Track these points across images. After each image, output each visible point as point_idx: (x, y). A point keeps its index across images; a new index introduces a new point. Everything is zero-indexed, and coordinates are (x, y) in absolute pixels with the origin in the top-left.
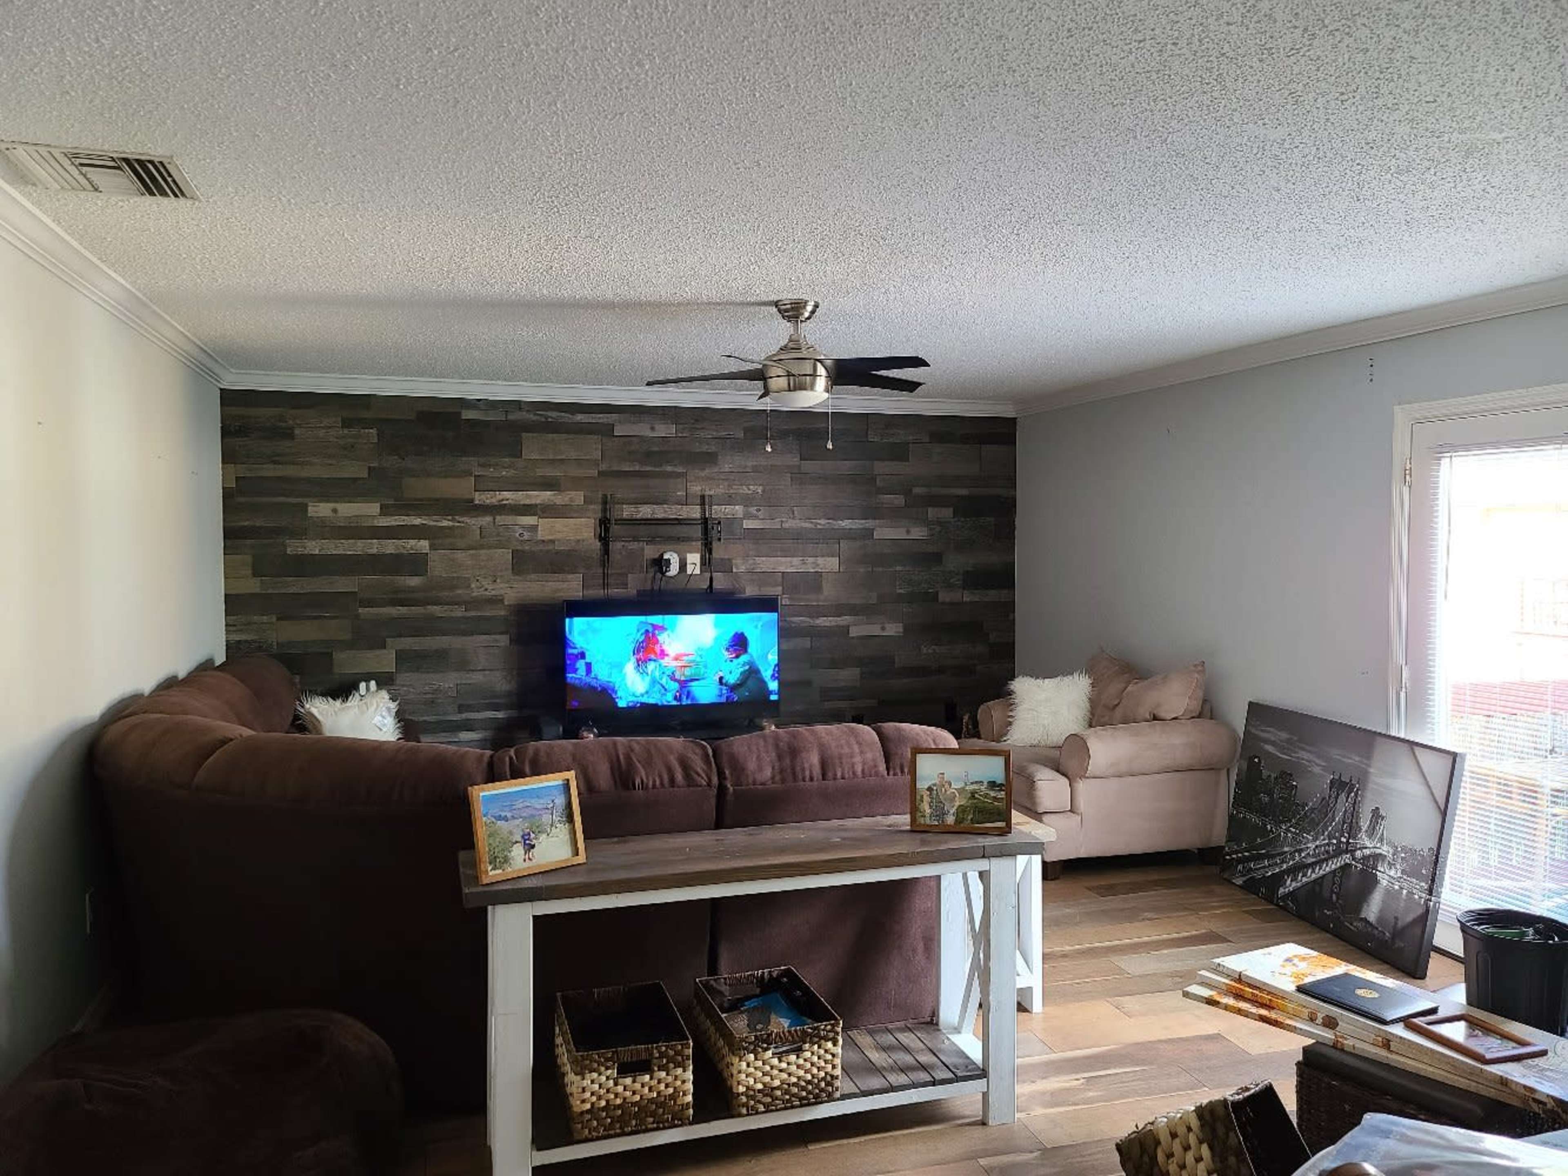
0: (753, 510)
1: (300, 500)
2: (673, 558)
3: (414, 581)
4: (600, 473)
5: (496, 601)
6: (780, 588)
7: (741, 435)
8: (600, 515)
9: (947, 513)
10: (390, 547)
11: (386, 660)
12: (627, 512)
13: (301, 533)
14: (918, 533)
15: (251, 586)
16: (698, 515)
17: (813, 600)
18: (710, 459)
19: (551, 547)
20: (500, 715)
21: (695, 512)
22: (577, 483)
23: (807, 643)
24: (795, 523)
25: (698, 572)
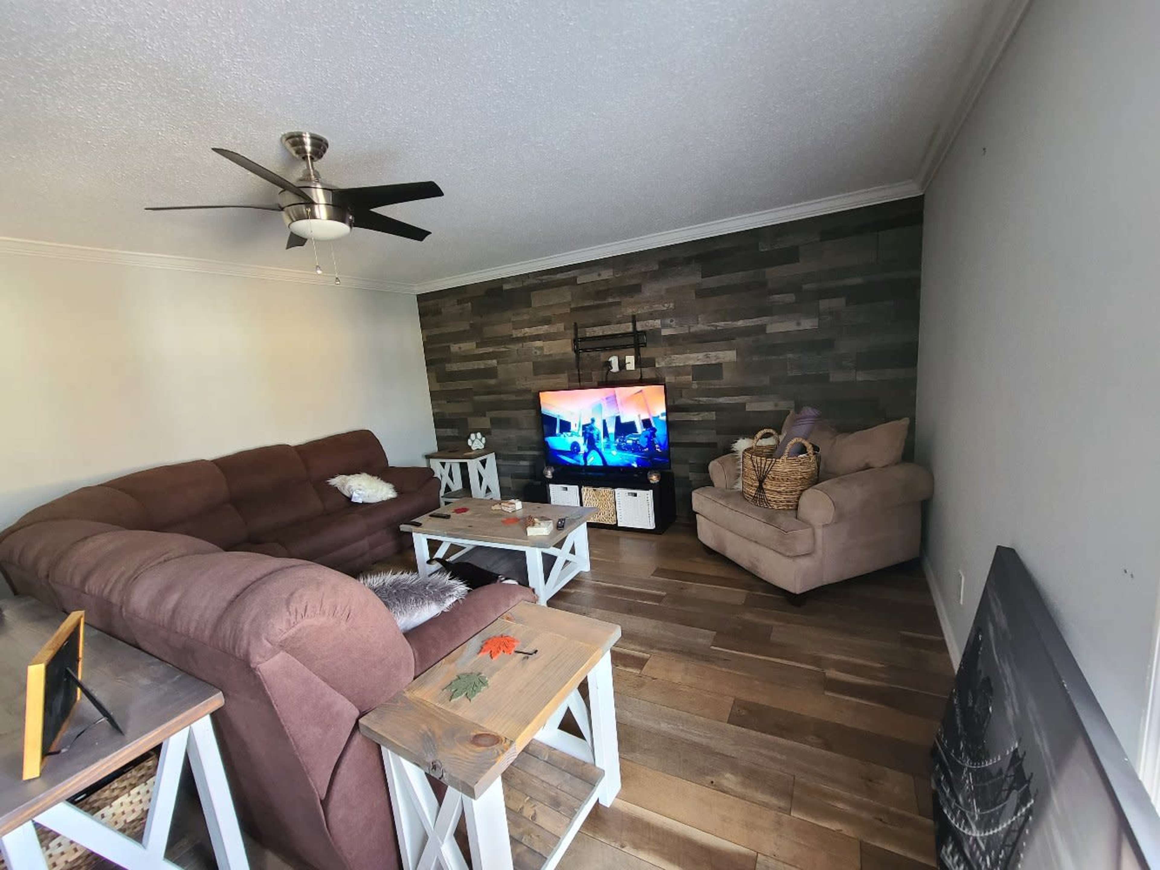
0: (668, 321)
1: (448, 344)
2: (614, 360)
3: (492, 382)
4: (572, 310)
6: (691, 377)
7: (656, 267)
8: (573, 337)
10: (481, 365)
11: (485, 422)
12: (590, 332)
13: (449, 361)
14: (810, 323)
15: (437, 387)
16: (631, 330)
17: (715, 384)
18: (636, 289)
19: (551, 358)
22: (561, 318)
23: (712, 416)
24: (701, 327)
25: (633, 368)
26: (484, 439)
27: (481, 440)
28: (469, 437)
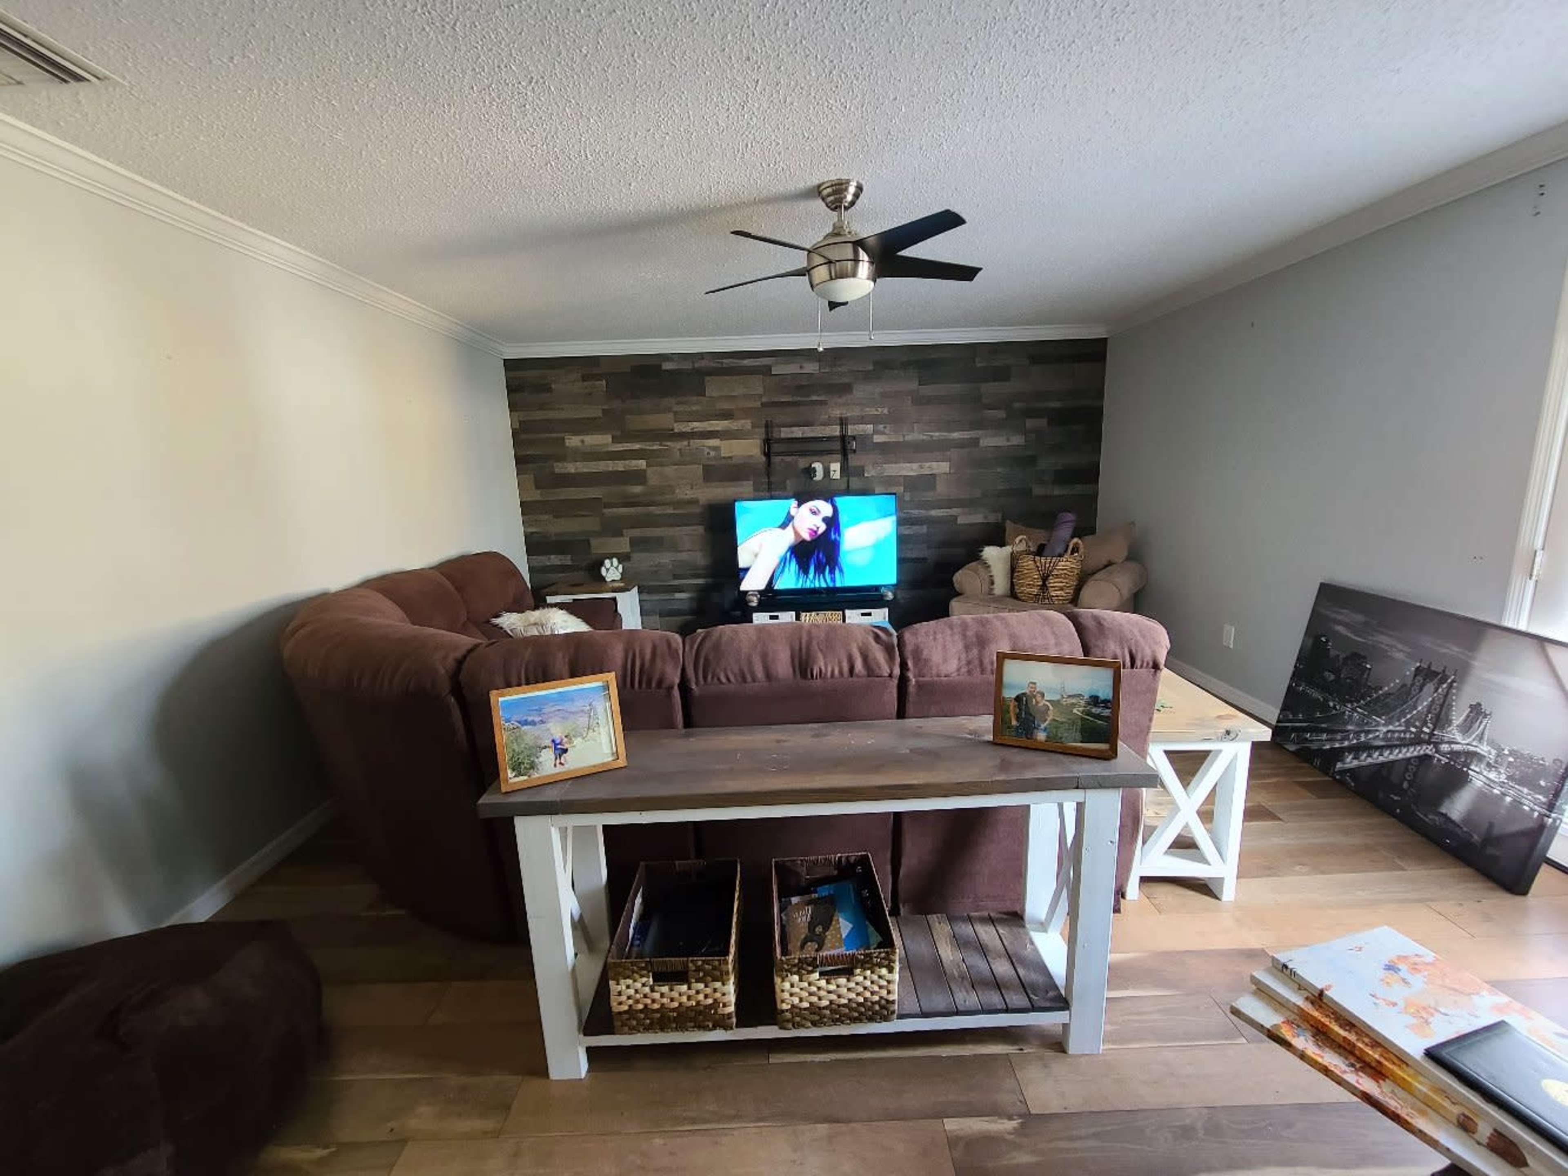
0: (881, 427)
1: (559, 435)
2: (818, 466)
3: (637, 489)
4: (764, 405)
5: (693, 502)
6: (903, 488)
7: (871, 368)
8: (763, 436)
9: (1043, 422)
10: (620, 466)
11: (623, 545)
12: (785, 433)
13: (562, 458)
14: (1017, 440)
15: (536, 495)
16: (838, 433)
17: (929, 496)
18: (846, 388)
19: (729, 461)
20: (700, 581)
21: (836, 431)
22: (746, 413)
23: (924, 529)
24: (914, 436)
25: (838, 477)
26: (621, 567)
27: (617, 568)
28: (602, 564)
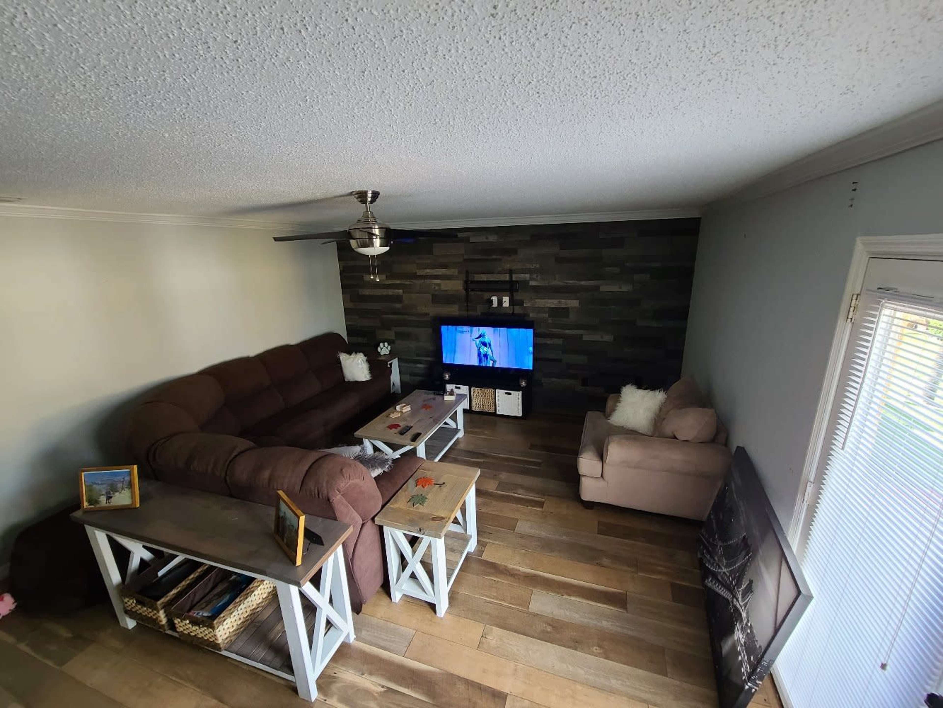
0: (535, 276)
1: (361, 274)
2: (495, 299)
3: (398, 306)
4: (465, 260)
5: (426, 314)
6: (547, 315)
7: (529, 239)
8: (465, 279)
9: (646, 277)
10: (390, 292)
11: (390, 335)
12: (476, 277)
13: (362, 287)
14: (626, 288)
15: (350, 305)
16: (507, 279)
17: (565, 321)
18: (514, 252)
19: (446, 293)
22: (455, 265)
23: (560, 341)
24: (557, 282)
25: (508, 306)
26: (389, 348)
27: (387, 348)
28: (379, 345)
